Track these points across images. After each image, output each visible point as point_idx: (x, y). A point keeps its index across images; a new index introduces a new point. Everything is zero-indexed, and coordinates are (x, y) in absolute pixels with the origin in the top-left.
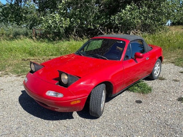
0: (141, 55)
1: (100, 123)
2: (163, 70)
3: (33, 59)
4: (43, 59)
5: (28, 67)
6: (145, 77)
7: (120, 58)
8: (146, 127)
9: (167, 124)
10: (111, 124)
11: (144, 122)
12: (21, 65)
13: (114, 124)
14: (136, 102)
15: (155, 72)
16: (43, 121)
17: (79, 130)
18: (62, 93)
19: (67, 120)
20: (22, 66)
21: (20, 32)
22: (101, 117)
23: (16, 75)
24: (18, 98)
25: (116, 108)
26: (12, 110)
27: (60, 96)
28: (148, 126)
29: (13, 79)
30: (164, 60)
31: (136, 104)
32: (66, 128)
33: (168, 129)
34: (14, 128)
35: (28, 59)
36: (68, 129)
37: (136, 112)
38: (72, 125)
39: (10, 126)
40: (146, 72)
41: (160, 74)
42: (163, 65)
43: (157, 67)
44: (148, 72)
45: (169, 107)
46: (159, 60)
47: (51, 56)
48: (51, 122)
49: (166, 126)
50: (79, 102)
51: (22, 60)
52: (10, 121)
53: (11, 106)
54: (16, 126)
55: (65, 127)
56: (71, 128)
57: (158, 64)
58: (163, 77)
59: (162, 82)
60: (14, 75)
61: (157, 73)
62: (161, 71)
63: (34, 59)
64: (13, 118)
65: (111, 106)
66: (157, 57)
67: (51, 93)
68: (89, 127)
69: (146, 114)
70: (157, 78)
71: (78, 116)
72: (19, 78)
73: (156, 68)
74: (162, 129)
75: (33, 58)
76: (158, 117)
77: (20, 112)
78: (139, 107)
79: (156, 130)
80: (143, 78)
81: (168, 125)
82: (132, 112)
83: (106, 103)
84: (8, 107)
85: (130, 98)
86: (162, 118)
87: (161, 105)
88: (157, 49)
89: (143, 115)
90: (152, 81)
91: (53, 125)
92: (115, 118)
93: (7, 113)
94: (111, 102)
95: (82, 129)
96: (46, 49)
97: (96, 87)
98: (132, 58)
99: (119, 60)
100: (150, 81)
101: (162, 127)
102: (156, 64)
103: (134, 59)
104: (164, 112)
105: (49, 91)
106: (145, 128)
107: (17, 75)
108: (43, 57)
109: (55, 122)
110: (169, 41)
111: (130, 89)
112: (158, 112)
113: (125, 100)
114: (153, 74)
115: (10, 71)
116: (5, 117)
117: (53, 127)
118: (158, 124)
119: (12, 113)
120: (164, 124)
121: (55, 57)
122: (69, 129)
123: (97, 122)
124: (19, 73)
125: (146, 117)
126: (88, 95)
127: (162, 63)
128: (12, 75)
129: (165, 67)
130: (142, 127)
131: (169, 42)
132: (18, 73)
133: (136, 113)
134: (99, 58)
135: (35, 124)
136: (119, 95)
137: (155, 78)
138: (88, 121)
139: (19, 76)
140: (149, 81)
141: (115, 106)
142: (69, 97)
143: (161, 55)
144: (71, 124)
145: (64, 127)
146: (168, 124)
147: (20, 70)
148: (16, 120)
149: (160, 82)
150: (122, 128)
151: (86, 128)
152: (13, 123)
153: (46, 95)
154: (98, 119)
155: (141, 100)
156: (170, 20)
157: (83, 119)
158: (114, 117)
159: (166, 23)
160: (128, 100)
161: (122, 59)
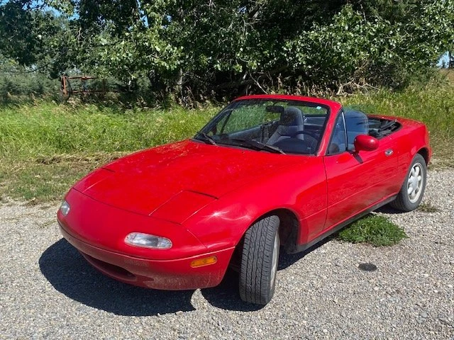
0: (372, 141)
1: (266, 319)
2: (431, 186)
3: (68, 160)
4: (97, 160)
5: (55, 180)
6: (384, 204)
7: (317, 149)
8: (388, 328)
9: (445, 321)
10: (297, 323)
11: (384, 318)
12: (36, 174)
13: (305, 322)
14: (359, 267)
15: (409, 191)
16: (113, 317)
17: (211, 336)
18: (167, 237)
19: (177, 313)
20: (38, 179)
21: (22, 84)
22: (269, 305)
23: (24, 203)
24: (38, 260)
25: (308, 283)
26: (26, 291)
27: (164, 244)
28: (395, 326)
29: (18, 214)
30: (433, 161)
31: (362, 273)
32: (176, 333)
33: (447, 332)
34: (36, 335)
35: (54, 159)
36: (181, 335)
37: (361, 293)
38: (193, 325)
39: (26, 330)
40: (383, 189)
41: (422, 195)
42: (432, 175)
43: (414, 178)
44: (391, 190)
45: (448, 279)
46: (421, 156)
47: (118, 150)
48: (136, 319)
49: (443, 326)
50: (211, 261)
51: (38, 161)
52: (24, 319)
53: (21, 279)
54: (40, 330)
55: (175, 330)
56: (191, 334)
57: (417, 169)
58: (432, 205)
59: (430, 218)
60: (20, 203)
61: (416, 193)
62: (426, 189)
63: (72, 160)
64: (32, 311)
65: (293, 278)
66: (414, 151)
67: (138, 240)
68: (239, 331)
69: (389, 296)
70: (414, 206)
71: (206, 304)
72: (35, 210)
73: (411, 179)
74: (431, 332)
75: (68, 156)
76: (421, 305)
77: (49, 295)
78: (370, 281)
79: (415, 335)
80: (378, 206)
81: (446, 324)
82: (350, 291)
83: (281, 272)
84: (14, 285)
85: (343, 259)
86: (431, 307)
87: (427, 275)
88: (414, 128)
89: (381, 300)
90: (403, 214)
91: (141, 327)
92: (306, 309)
93: (12, 299)
94: (292, 269)
95: (220, 335)
96: (104, 132)
97: (257, 224)
98: (347, 149)
99: (313, 155)
100: (396, 215)
101: (431, 328)
102: (413, 169)
103: (354, 153)
104: (436, 291)
105: (133, 234)
106: (386, 330)
107: (27, 202)
108: (96, 153)
109: (144, 319)
110: (447, 108)
111: (342, 234)
112: (421, 292)
113: (330, 264)
114: (403, 193)
115: (6, 192)
116: (9, 309)
117: (141, 331)
118: (420, 322)
119: (27, 299)
120: (437, 320)
121: (129, 153)
122: (185, 335)
123: (259, 317)
124: (32, 196)
125: (389, 305)
126: (235, 243)
127: (429, 168)
128: (12, 201)
129: (436, 178)
130: (378, 329)
131: (447, 110)
132: (29, 196)
133: (362, 296)
134: (259, 149)
135: (92, 326)
136: (315, 251)
137: (409, 207)
138: (233, 315)
139: (34, 204)
140: (394, 216)
141: (304, 277)
142: (187, 249)
143: (424, 143)
144: (189, 325)
145: (172, 332)
146: (447, 320)
147: (33, 189)
148: (39, 316)
149: (424, 218)
150: (325, 331)
151: (230, 332)
152: (32, 324)
153: (124, 244)
154: (261, 312)
155: (375, 264)
156: (448, 53)
157: (221, 311)
158: (304, 306)
159: (436, 61)
160: (338, 264)
161: (322, 153)
